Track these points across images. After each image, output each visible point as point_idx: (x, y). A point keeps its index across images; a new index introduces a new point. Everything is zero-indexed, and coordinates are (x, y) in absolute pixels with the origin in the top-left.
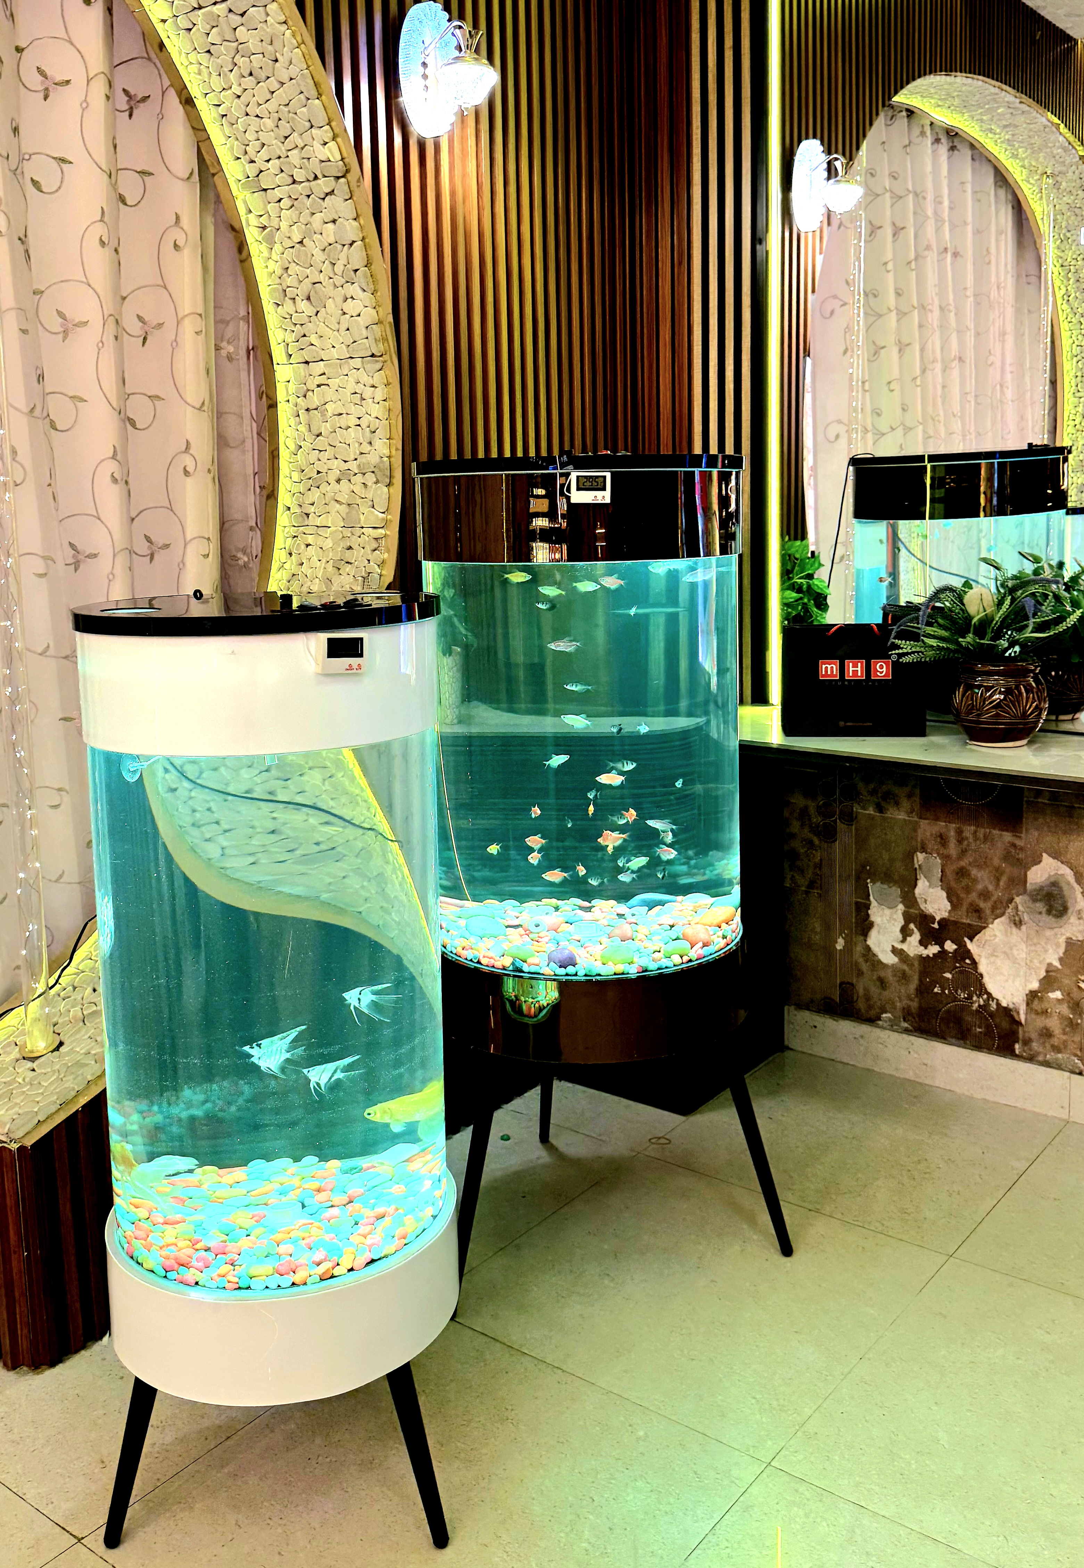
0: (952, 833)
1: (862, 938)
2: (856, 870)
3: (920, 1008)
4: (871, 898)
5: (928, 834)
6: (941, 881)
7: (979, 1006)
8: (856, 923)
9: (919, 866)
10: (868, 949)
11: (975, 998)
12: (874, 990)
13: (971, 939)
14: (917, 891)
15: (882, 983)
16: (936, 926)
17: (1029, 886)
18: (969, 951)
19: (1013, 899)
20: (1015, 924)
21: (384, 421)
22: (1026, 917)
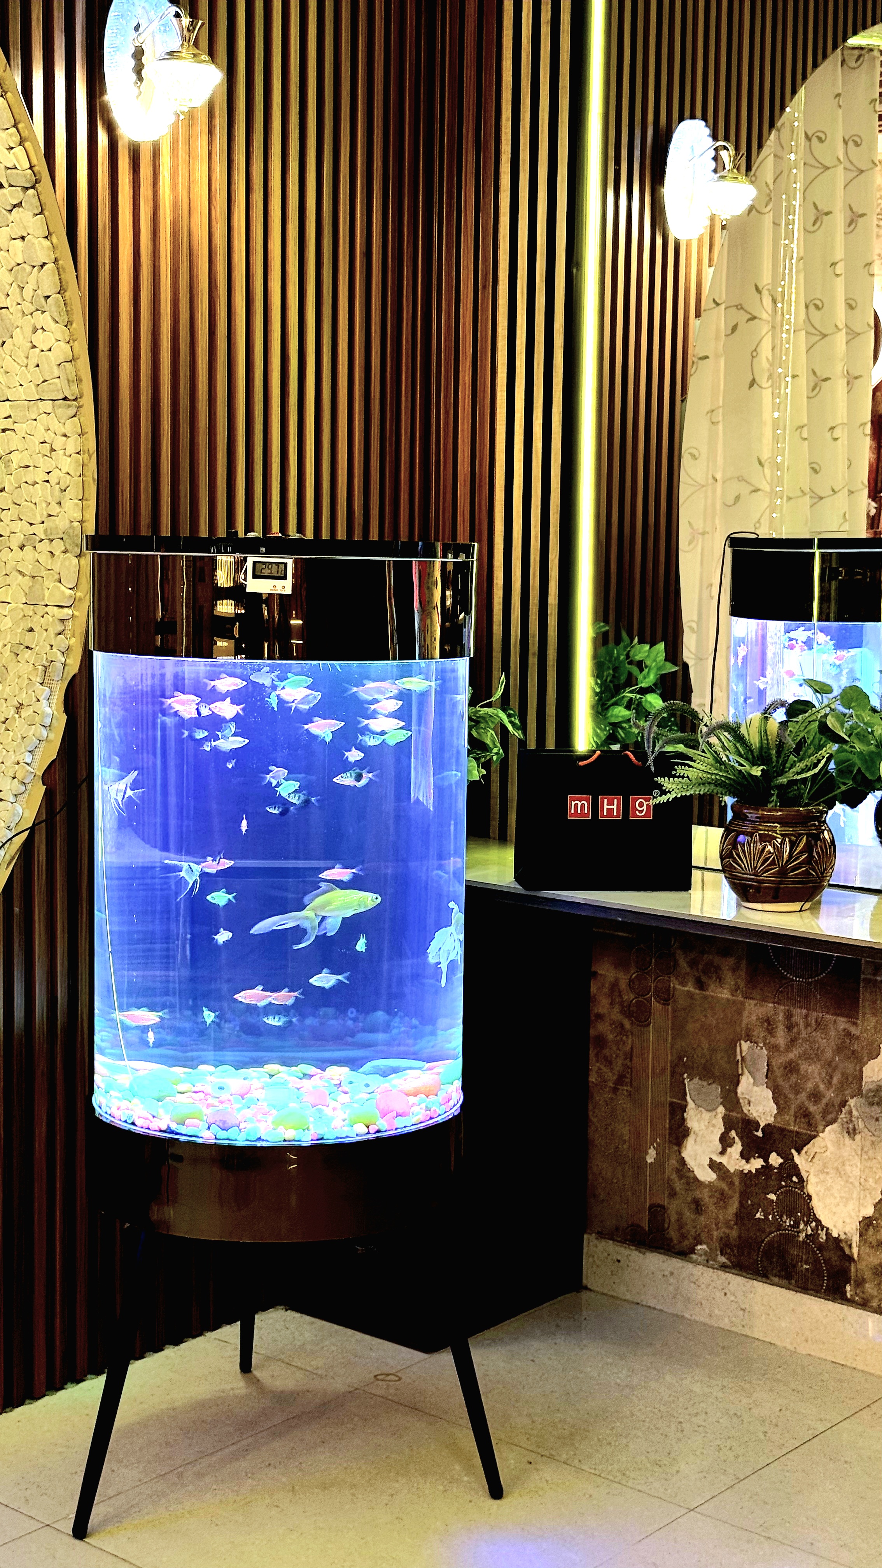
0: (781, 1017)
1: (676, 1148)
2: (671, 1062)
3: (740, 1237)
4: (688, 1098)
5: (754, 1018)
6: (767, 1077)
7: (807, 1235)
8: (670, 1128)
9: (742, 1058)
10: (683, 1162)
11: (802, 1226)
12: (688, 1215)
13: (799, 1152)
14: (740, 1090)
15: (698, 1206)
16: (760, 1134)
17: (865, 1088)
18: (796, 1167)
19: (847, 1101)
20: (848, 1132)
21: (76, 478)
22: (861, 1125)
